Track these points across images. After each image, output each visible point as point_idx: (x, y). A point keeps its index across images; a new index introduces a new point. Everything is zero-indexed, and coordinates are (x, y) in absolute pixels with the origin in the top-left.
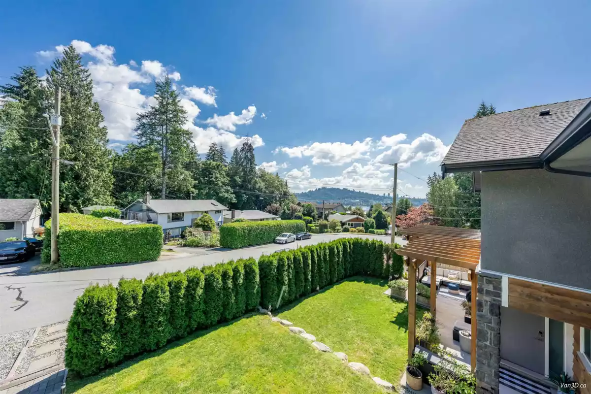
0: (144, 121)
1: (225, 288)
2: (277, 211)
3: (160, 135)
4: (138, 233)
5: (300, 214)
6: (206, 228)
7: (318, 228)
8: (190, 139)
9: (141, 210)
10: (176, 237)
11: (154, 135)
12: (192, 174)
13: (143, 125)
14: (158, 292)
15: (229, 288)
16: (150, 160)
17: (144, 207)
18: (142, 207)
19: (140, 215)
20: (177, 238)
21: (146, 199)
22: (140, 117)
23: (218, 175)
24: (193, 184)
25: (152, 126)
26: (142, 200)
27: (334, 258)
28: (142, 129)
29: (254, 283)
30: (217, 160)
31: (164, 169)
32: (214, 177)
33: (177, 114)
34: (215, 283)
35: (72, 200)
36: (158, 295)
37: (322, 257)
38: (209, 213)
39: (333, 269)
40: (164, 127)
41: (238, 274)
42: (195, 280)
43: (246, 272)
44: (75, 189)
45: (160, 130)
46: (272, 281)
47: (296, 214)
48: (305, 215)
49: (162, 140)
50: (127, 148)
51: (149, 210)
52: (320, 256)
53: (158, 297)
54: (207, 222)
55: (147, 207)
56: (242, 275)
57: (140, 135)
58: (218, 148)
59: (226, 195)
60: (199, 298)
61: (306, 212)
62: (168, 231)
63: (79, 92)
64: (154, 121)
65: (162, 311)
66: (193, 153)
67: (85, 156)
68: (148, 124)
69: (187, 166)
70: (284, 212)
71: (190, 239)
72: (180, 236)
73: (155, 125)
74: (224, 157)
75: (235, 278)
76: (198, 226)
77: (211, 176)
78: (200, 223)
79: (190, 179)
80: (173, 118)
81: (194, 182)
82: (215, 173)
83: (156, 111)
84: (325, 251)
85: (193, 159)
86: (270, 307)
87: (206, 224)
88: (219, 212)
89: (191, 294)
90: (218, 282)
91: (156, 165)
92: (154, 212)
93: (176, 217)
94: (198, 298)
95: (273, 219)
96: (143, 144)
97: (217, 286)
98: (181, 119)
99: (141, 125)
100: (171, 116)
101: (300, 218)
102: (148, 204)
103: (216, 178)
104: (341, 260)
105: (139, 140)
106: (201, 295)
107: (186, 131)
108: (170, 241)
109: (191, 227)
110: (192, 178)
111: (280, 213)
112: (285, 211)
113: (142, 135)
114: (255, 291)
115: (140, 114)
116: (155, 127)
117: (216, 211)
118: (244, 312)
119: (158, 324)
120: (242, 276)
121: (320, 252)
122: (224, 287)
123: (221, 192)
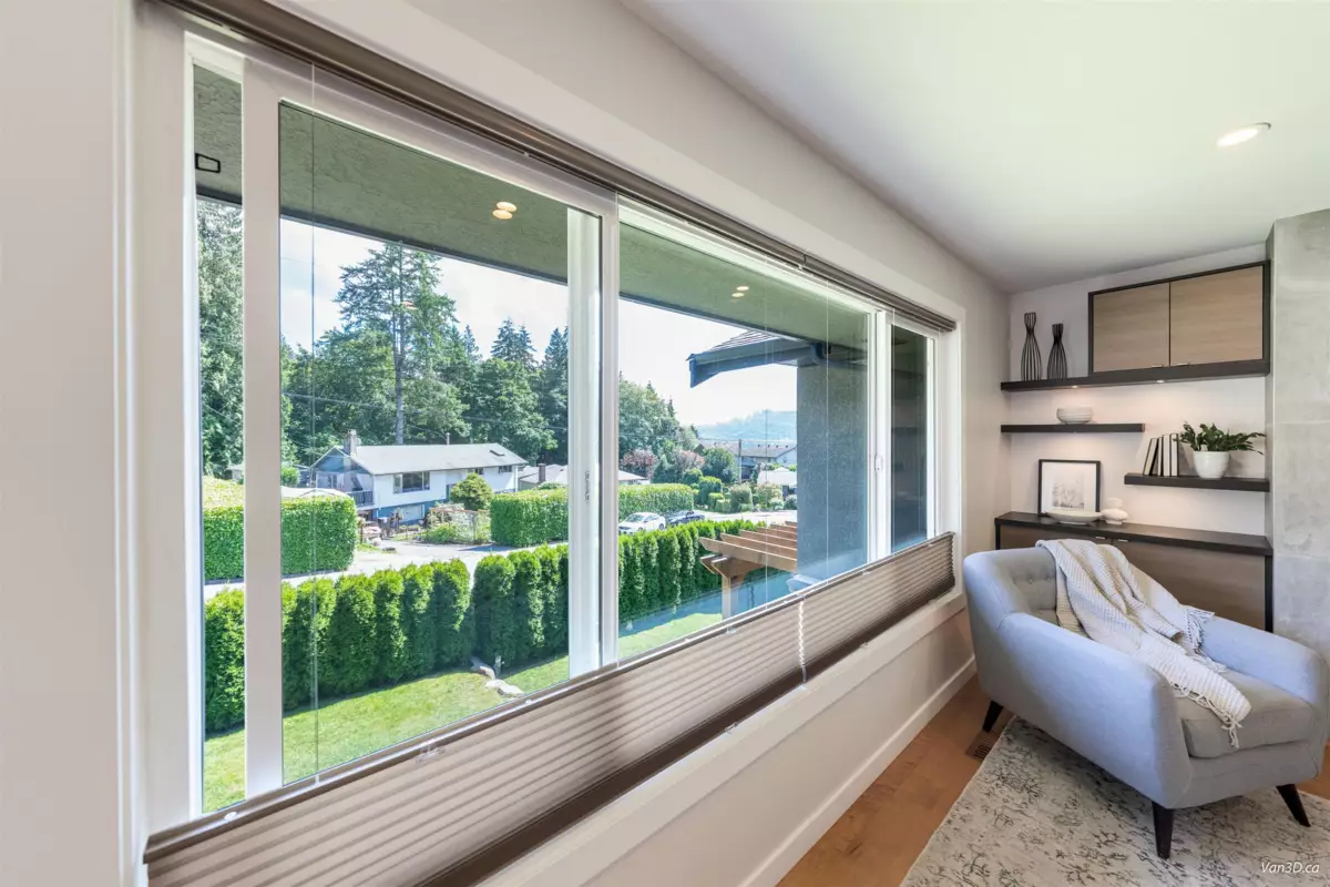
0: (355, 281)
1: (382, 618)
2: (645, 466)
3: (387, 309)
4: (304, 515)
5: (696, 471)
6: (472, 503)
7: (729, 501)
8: (450, 315)
9: (341, 469)
10: (411, 523)
11: (374, 309)
12: (457, 390)
13: (352, 289)
14: (225, 621)
15: (392, 618)
16: (370, 362)
17: (347, 463)
18: (342, 461)
19: (341, 477)
20: (414, 526)
21: (349, 446)
22: (346, 273)
23: (513, 389)
24: (460, 411)
25: (372, 290)
26: (342, 447)
27: (672, 562)
28: (351, 299)
29: (454, 610)
30: (516, 357)
31: (398, 380)
32: (504, 393)
33: (423, 261)
34: (357, 607)
35: (212, 450)
36: (226, 626)
37: (638, 560)
38: (485, 471)
39: (667, 588)
40: (397, 291)
41: (415, 592)
42: (312, 600)
43: (437, 587)
44: (215, 428)
45: (389, 298)
46: (501, 607)
47: (688, 470)
48: (706, 472)
49: (394, 319)
50: (324, 340)
51: (356, 468)
52: (634, 558)
53: (226, 630)
54: (475, 492)
55: (352, 461)
56: (425, 593)
57: (347, 310)
58: (517, 331)
59: (533, 433)
60: (321, 635)
61: (710, 466)
62: (395, 512)
63: (219, 229)
64: (374, 280)
65: (235, 656)
66: (460, 344)
67: (232, 360)
68: (363, 288)
69: (448, 374)
70: (661, 467)
71: (437, 527)
72: (422, 522)
73: (377, 289)
74: (529, 351)
75: (408, 599)
76: (455, 499)
77: (497, 392)
78: (460, 493)
79: (453, 400)
80: (412, 271)
81: (462, 407)
82: (508, 385)
83: (378, 257)
84: (646, 549)
85: (458, 357)
86: (498, 660)
87: (473, 495)
88: (507, 469)
89: (303, 628)
90: (364, 606)
91: (382, 372)
92: (365, 472)
93: (413, 481)
94: (317, 635)
95: (631, 482)
96: (352, 330)
97: (362, 615)
98: (431, 271)
99: (349, 290)
100: (410, 266)
101: (691, 479)
102: (353, 456)
103: (510, 395)
104: (690, 567)
105: (345, 323)
106: (324, 630)
107: (442, 298)
108: (402, 531)
109: (445, 501)
110: (458, 399)
111: (651, 472)
112: (662, 463)
113: (350, 310)
114: (457, 627)
115: (345, 266)
116: (378, 294)
117: (500, 467)
118: (430, 667)
119: (227, 681)
120: (426, 597)
121: (634, 550)
122: (379, 616)
123: (520, 427)
